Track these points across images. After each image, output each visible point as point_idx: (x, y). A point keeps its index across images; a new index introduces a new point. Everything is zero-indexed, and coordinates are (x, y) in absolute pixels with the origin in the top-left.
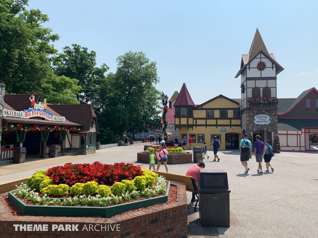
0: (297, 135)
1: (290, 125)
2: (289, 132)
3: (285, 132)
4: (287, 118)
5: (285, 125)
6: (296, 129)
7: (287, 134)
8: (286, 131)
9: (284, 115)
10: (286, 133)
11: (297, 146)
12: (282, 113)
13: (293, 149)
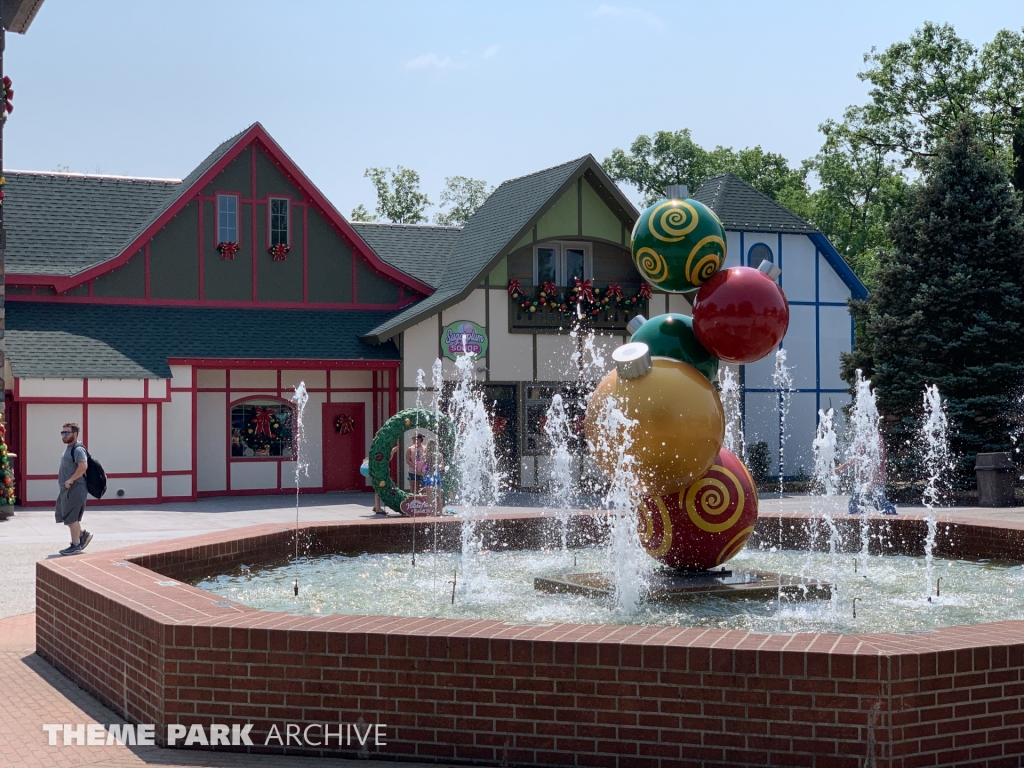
0: (145, 402)
1: (111, 343)
2: (97, 389)
3: (73, 388)
4: (98, 300)
5: (81, 340)
6: (140, 368)
7: (85, 401)
8: (81, 383)
9: (87, 281)
10: (80, 395)
11: (145, 474)
12: (75, 271)
13: (121, 493)
